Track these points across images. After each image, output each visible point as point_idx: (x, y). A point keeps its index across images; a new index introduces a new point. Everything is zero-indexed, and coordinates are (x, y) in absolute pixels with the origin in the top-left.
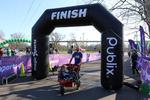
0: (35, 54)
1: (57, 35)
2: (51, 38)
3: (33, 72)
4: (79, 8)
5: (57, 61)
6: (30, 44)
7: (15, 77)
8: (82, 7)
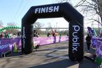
0: (24, 36)
1: (39, 24)
2: (35, 26)
3: (22, 49)
4: (53, 5)
5: (39, 42)
6: (20, 30)
7: (10, 52)
8: (56, 5)
